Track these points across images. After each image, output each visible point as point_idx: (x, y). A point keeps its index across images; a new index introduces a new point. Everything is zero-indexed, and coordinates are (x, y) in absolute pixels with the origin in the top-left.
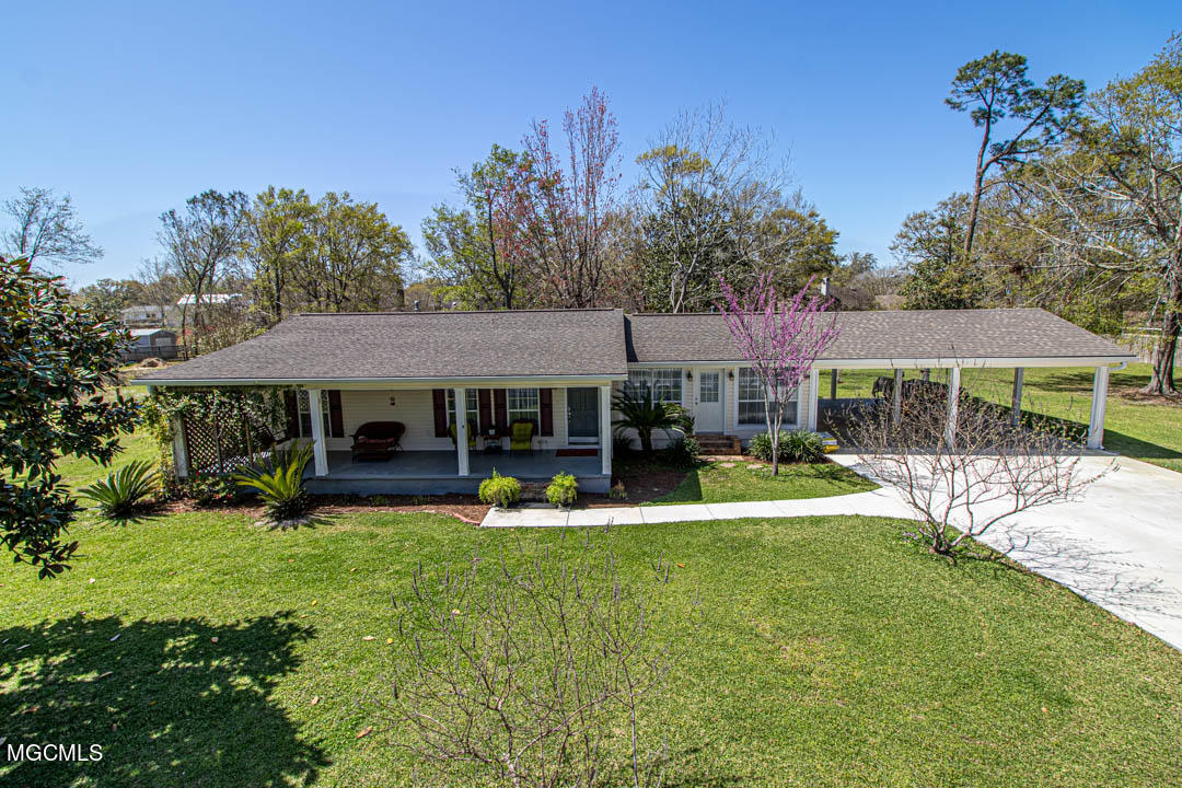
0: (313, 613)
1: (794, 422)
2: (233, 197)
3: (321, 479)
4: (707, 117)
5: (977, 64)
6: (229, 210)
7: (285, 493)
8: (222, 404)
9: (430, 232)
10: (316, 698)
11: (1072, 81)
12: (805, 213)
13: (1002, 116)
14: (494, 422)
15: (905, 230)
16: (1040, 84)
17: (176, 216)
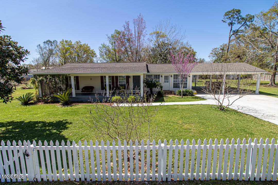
0: (71, 120)
1: (186, 87)
2: (54, 42)
3: (74, 98)
4: (166, 22)
5: (229, 11)
6: (53, 45)
7: (65, 100)
8: (50, 79)
9: (100, 50)
10: (71, 134)
11: (251, 15)
12: (189, 48)
13: (235, 24)
14: (115, 86)
15: (212, 52)
16: (244, 16)
17: (41, 46)
